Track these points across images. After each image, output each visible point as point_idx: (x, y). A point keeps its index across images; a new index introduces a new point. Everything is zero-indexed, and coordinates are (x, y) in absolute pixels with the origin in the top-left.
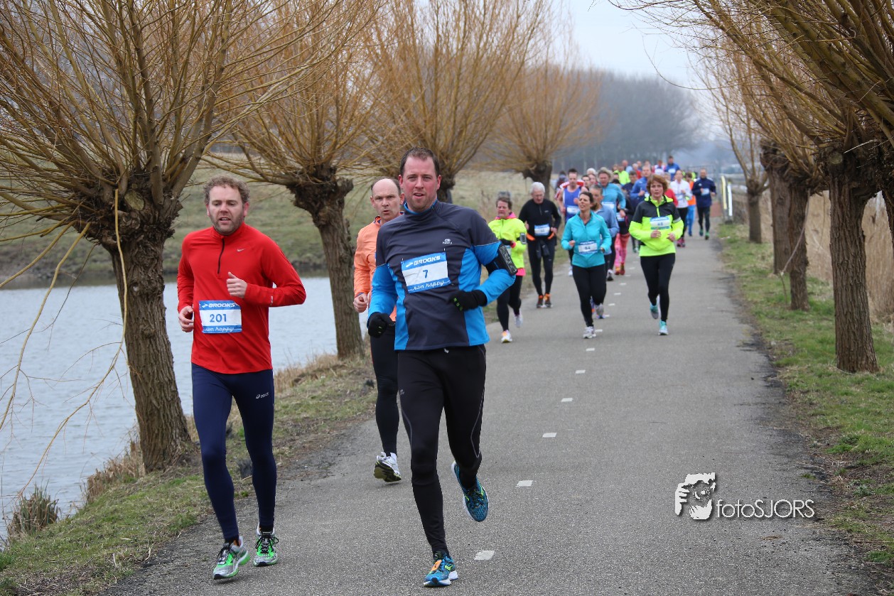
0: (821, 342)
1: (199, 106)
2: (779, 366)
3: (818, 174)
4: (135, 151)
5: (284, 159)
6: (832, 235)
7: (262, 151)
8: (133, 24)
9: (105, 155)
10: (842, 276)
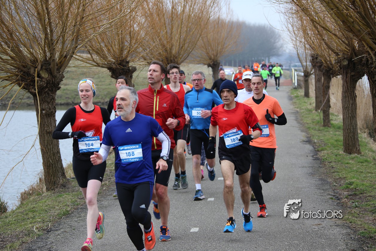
0: (336, 141)
1: (73, 33)
2: (318, 151)
3: (336, 68)
4: (45, 52)
5: (107, 57)
6: (343, 95)
7: (98, 53)
9: (31, 54)
10: (346, 112)
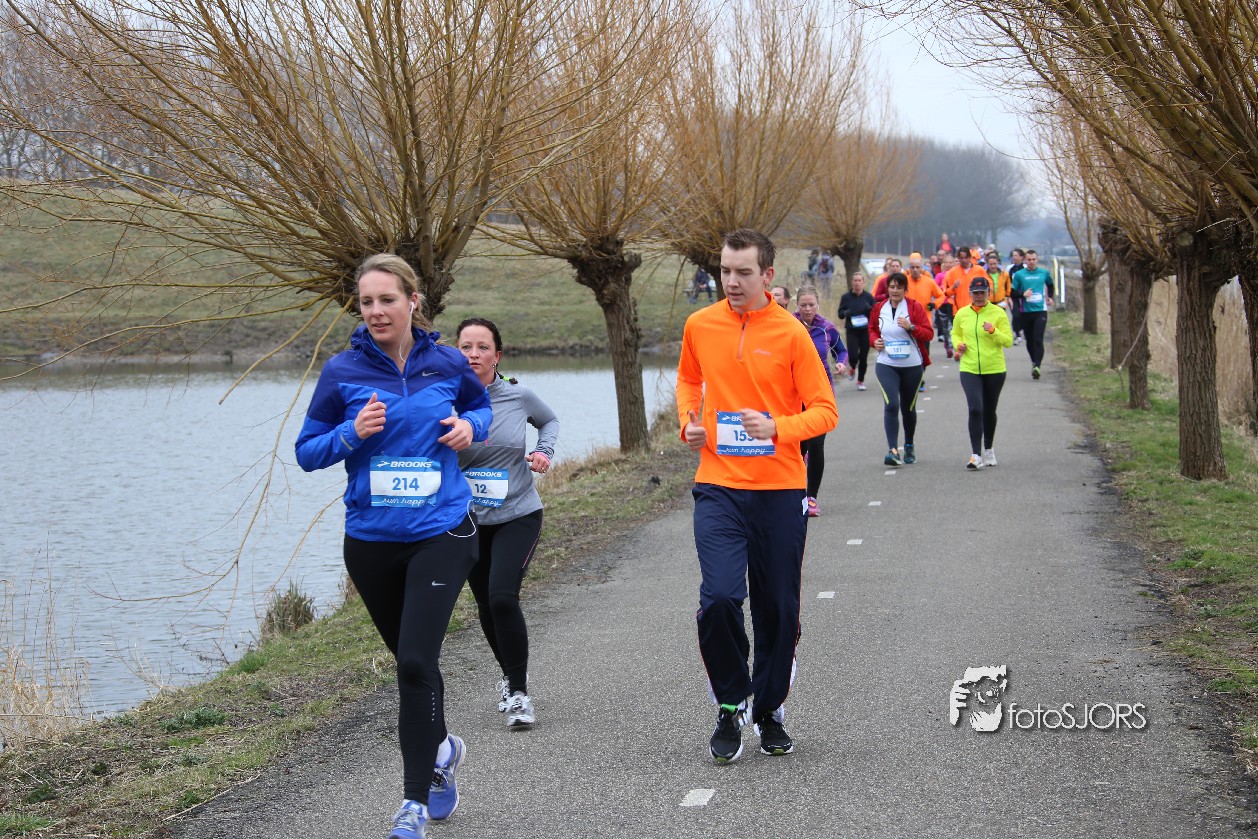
0: (1163, 445)
1: (475, 169)
2: (1114, 471)
3: (1164, 257)
4: (404, 218)
5: (566, 230)
6: (1179, 325)
7: (542, 220)
8: (406, 78)
9: (372, 222)
10: (1189, 371)
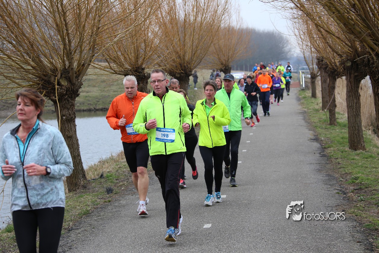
0: (342, 138)
1: (90, 43)
2: (325, 148)
3: (341, 70)
4: (64, 61)
5: (123, 64)
6: (347, 94)
7: (115, 61)
8: (63, 10)
9: (51, 63)
10: (351, 111)
